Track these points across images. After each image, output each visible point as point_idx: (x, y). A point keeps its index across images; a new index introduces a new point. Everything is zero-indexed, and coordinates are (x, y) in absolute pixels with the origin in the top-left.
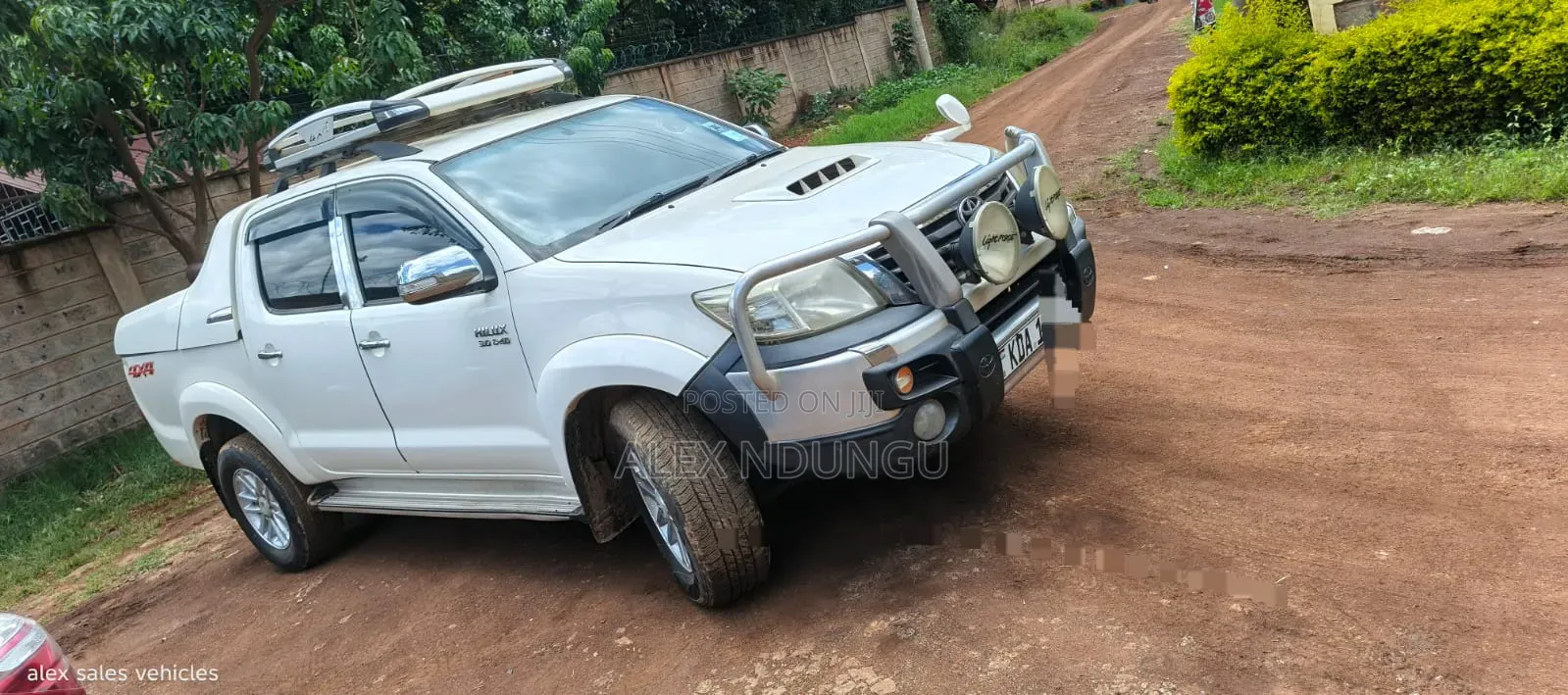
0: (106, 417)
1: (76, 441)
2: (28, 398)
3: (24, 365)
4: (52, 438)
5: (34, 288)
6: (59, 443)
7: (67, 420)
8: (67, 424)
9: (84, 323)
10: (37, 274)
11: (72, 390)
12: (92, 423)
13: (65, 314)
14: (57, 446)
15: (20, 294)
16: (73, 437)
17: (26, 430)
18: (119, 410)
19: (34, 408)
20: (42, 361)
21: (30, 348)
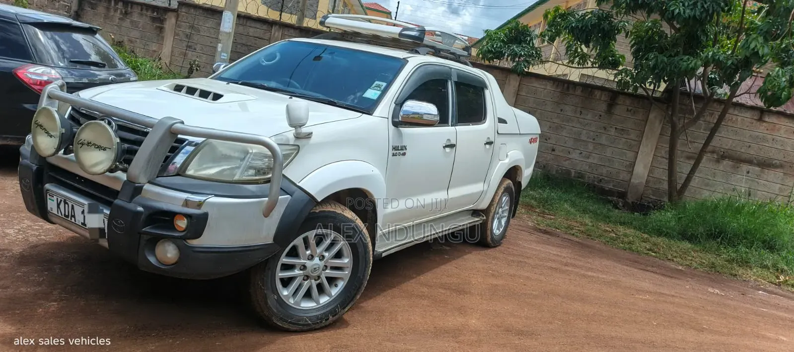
0: (598, 177)
1: (579, 177)
2: (576, 151)
3: (583, 138)
4: (572, 170)
5: (612, 111)
6: (573, 175)
7: (583, 167)
8: (582, 169)
9: (622, 136)
10: (618, 107)
11: (594, 159)
12: (591, 176)
13: (616, 128)
14: (571, 174)
15: (604, 110)
16: (580, 175)
17: (565, 161)
18: (606, 178)
19: (575, 155)
20: (592, 140)
21: (592, 133)
